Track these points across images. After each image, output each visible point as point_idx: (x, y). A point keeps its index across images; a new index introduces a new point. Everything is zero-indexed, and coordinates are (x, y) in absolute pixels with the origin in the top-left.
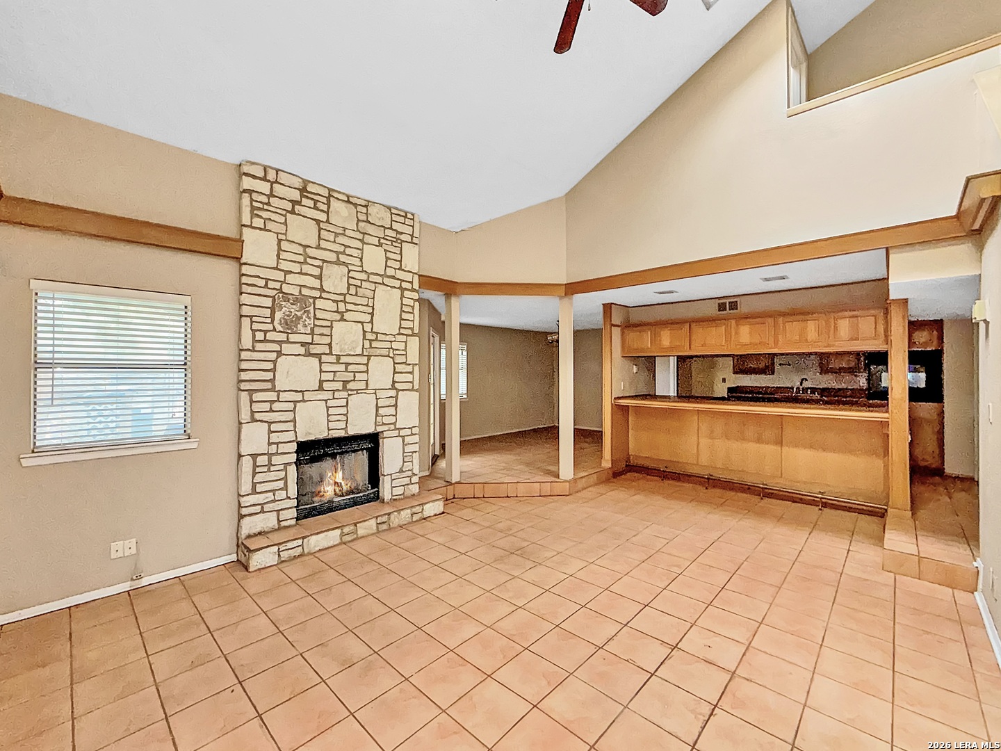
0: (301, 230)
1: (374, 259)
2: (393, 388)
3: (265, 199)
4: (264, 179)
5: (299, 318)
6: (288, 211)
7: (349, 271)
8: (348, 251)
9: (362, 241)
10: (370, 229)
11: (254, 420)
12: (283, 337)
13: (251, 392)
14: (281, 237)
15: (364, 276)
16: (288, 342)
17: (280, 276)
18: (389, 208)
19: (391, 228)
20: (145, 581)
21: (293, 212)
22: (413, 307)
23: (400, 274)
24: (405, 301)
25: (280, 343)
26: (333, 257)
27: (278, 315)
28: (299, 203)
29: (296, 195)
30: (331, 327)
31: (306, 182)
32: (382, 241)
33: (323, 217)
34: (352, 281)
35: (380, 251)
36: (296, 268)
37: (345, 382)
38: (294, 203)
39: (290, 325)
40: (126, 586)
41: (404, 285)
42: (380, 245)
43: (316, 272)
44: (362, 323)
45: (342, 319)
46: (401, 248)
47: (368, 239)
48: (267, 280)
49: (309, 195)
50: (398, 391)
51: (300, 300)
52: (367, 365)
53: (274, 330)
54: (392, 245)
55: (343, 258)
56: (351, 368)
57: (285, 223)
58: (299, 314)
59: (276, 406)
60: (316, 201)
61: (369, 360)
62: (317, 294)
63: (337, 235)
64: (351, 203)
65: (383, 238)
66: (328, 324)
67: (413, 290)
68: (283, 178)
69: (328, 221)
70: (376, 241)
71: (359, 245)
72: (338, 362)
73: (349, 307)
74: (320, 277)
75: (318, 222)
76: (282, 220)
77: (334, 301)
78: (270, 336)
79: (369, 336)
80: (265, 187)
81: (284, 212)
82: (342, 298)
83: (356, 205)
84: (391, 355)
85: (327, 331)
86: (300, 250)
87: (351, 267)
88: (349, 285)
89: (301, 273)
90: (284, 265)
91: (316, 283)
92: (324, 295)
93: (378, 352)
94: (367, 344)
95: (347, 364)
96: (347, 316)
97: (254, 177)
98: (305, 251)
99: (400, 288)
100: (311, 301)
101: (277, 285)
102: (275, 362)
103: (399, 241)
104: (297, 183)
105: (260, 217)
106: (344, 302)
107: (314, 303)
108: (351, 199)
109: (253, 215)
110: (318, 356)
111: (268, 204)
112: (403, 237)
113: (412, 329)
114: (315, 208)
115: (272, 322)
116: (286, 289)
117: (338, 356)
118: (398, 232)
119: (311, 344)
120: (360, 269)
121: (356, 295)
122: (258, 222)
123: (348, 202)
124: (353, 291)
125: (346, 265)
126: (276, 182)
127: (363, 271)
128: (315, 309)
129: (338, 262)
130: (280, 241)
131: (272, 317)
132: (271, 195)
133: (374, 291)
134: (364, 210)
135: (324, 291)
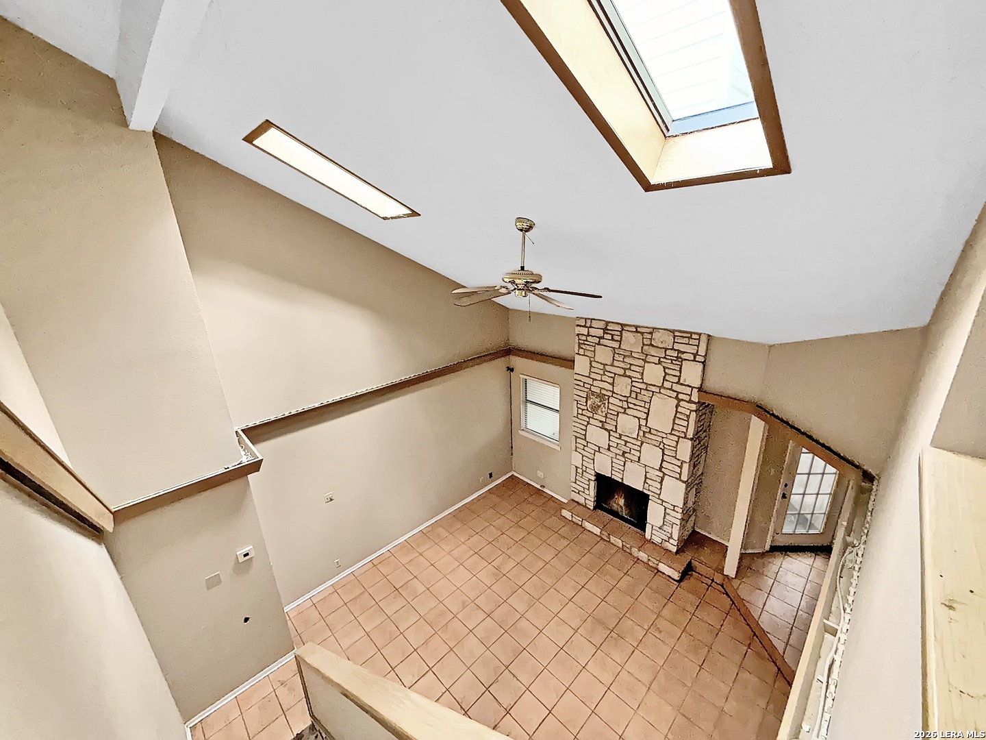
0: (603, 355)
1: (654, 374)
2: (660, 470)
3: (584, 338)
4: (585, 326)
5: (599, 406)
6: (596, 343)
7: (632, 381)
8: (633, 368)
9: (645, 361)
10: (653, 351)
11: (576, 451)
12: (591, 415)
13: (576, 437)
14: (592, 359)
15: (643, 386)
16: (593, 418)
17: (590, 381)
18: (673, 331)
19: (672, 349)
20: (545, 490)
21: (599, 344)
22: (688, 417)
23: (677, 387)
24: (680, 409)
25: (589, 418)
26: (621, 372)
27: (589, 403)
28: (602, 338)
29: (600, 333)
30: (617, 415)
31: (607, 323)
32: (662, 360)
33: (616, 345)
34: (633, 389)
35: (660, 368)
36: (599, 377)
37: (624, 453)
38: (600, 338)
39: (595, 409)
40: (538, 487)
41: (681, 396)
42: (660, 362)
43: (610, 380)
44: (639, 418)
45: (624, 413)
46: (681, 366)
47: (650, 359)
48: (584, 383)
49: (609, 332)
50: (664, 474)
51: (601, 396)
52: (641, 447)
53: (587, 410)
54: (672, 363)
55: (628, 373)
56: (628, 444)
57: (594, 351)
58: (599, 404)
59: (586, 448)
60: (612, 335)
61: (642, 444)
62: (610, 394)
63: (625, 356)
64: (639, 332)
65: (665, 358)
66: (616, 414)
67: (690, 402)
68: (595, 324)
69: (619, 348)
70: (656, 360)
71: (641, 363)
72: (620, 438)
73: (631, 406)
74: (613, 384)
75: (614, 348)
76: (593, 349)
77: (620, 400)
78: (584, 412)
79: (644, 428)
80: (584, 331)
81: (594, 345)
82: (625, 399)
83: (642, 333)
84: (661, 446)
85: (615, 418)
86: (602, 367)
87: (633, 379)
88: (631, 391)
89: (602, 381)
90: (593, 376)
91: (610, 388)
92: (614, 395)
93: (650, 441)
94: (641, 433)
95: (626, 442)
96: (628, 411)
97: (580, 326)
98: (604, 367)
99: (677, 398)
100: (607, 397)
101: (589, 386)
102: (586, 427)
103: (680, 360)
104: (602, 325)
105: (582, 348)
106: (627, 401)
107: (608, 399)
108: (639, 329)
109: (580, 347)
110: (609, 431)
111: (587, 341)
112: (684, 356)
113: (685, 434)
114: (613, 339)
115: (586, 405)
116: (593, 389)
117: (620, 435)
118: (679, 351)
119: (605, 422)
120: (641, 381)
121: (636, 399)
122: (581, 352)
123: (637, 332)
124: (634, 395)
125: (630, 377)
126: (591, 327)
127: (643, 382)
128: (608, 403)
129: (625, 375)
130: (591, 361)
131: (586, 402)
132: (588, 335)
133: (651, 397)
134: (649, 336)
135: (615, 393)
